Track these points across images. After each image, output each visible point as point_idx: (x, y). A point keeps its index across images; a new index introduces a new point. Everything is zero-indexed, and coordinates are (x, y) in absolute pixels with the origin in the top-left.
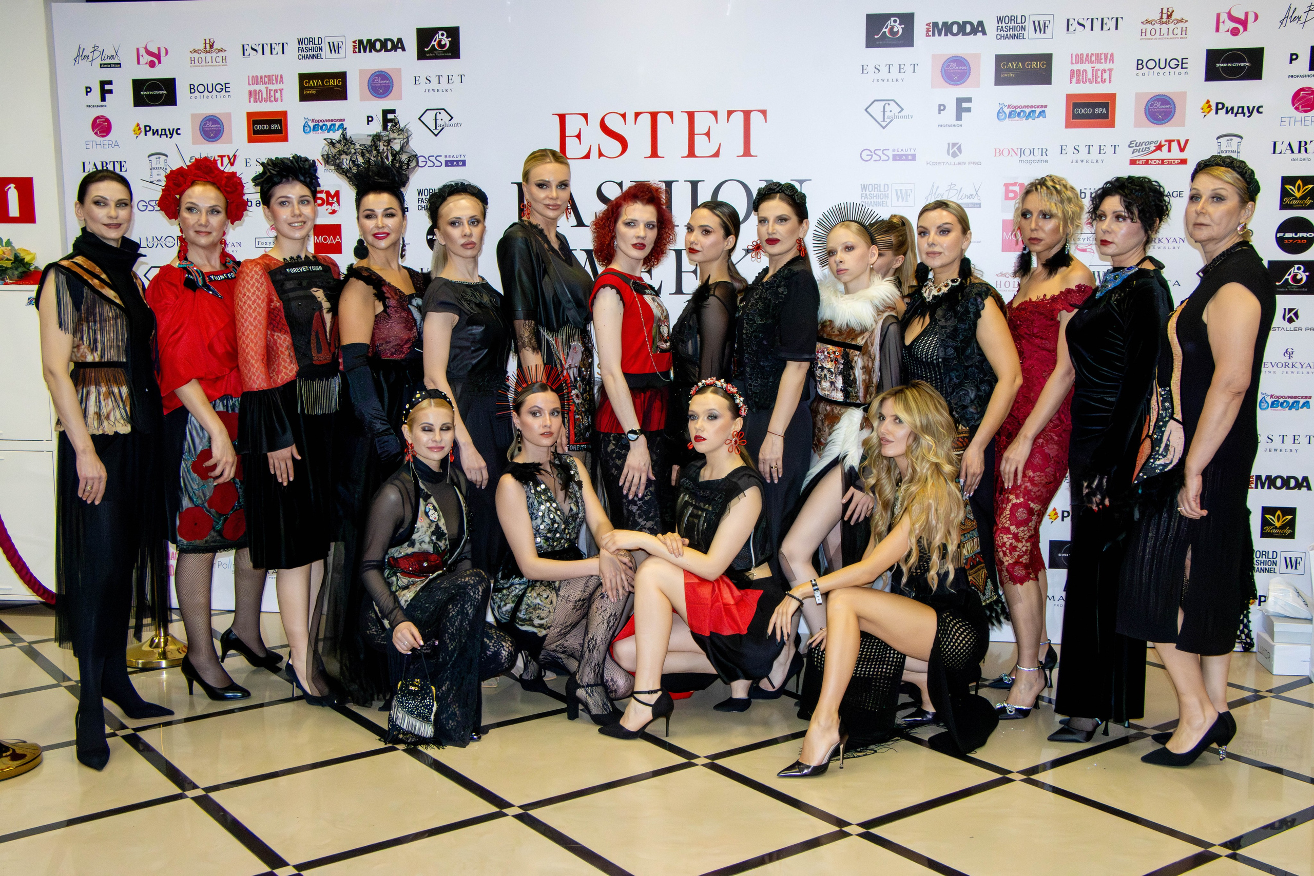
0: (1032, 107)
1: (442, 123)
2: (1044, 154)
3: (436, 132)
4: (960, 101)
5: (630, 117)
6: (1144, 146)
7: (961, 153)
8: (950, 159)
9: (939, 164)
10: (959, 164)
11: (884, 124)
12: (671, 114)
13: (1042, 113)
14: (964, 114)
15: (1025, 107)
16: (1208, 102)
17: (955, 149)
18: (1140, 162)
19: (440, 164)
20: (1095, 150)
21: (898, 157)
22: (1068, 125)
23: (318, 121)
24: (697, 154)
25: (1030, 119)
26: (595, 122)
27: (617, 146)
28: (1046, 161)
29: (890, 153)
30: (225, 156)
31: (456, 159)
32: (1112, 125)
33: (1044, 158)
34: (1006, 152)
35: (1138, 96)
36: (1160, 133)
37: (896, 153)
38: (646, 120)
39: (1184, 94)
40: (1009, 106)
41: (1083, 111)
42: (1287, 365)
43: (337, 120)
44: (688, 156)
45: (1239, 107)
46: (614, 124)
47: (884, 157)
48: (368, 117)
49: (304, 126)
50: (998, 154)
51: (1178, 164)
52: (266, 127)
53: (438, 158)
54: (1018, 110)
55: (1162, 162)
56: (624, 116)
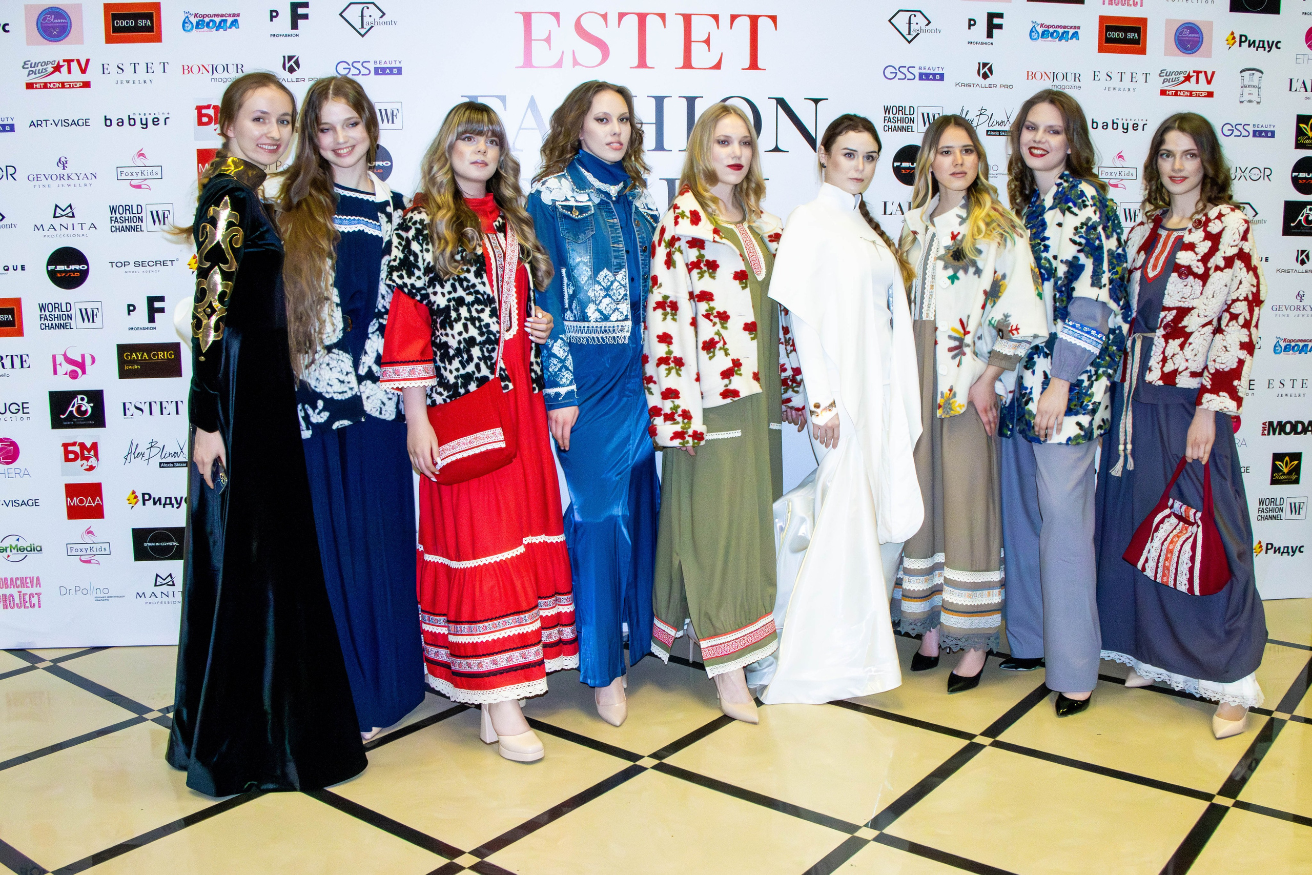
0: (1065, 27)
1: (371, 20)
2: (1077, 79)
3: (363, 31)
4: (991, 16)
5: (613, 18)
6: (1173, 76)
7: (992, 74)
8: (980, 80)
9: (969, 85)
10: (990, 86)
11: (910, 38)
12: (662, 16)
13: (1075, 35)
14: (995, 31)
15: (1059, 27)
16: (1232, 33)
17: (985, 71)
18: (1170, 93)
19: (367, 72)
20: (1127, 77)
21: (925, 77)
22: (1101, 49)
23: (203, 16)
24: (694, 64)
25: (1063, 41)
26: (568, 22)
27: (597, 53)
28: (1079, 87)
29: (916, 72)
30: (73, 61)
31: (388, 65)
32: (1143, 51)
33: (1077, 83)
34: (1038, 76)
35: (1169, 22)
36: (1189, 63)
37: (923, 71)
38: (632, 22)
39: (1210, 24)
40: (1042, 25)
41: (1116, 35)
42: (1298, 308)
43: (230, 15)
44: (683, 67)
45: (1260, 41)
46: (593, 25)
47: (910, 76)
48: (272, 12)
49: (184, 22)
50: (1030, 77)
51: (1205, 96)
52: (131, 23)
53: (365, 64)
54: (1051, 30)
55: (1191, 94)
56: (605, 17)
